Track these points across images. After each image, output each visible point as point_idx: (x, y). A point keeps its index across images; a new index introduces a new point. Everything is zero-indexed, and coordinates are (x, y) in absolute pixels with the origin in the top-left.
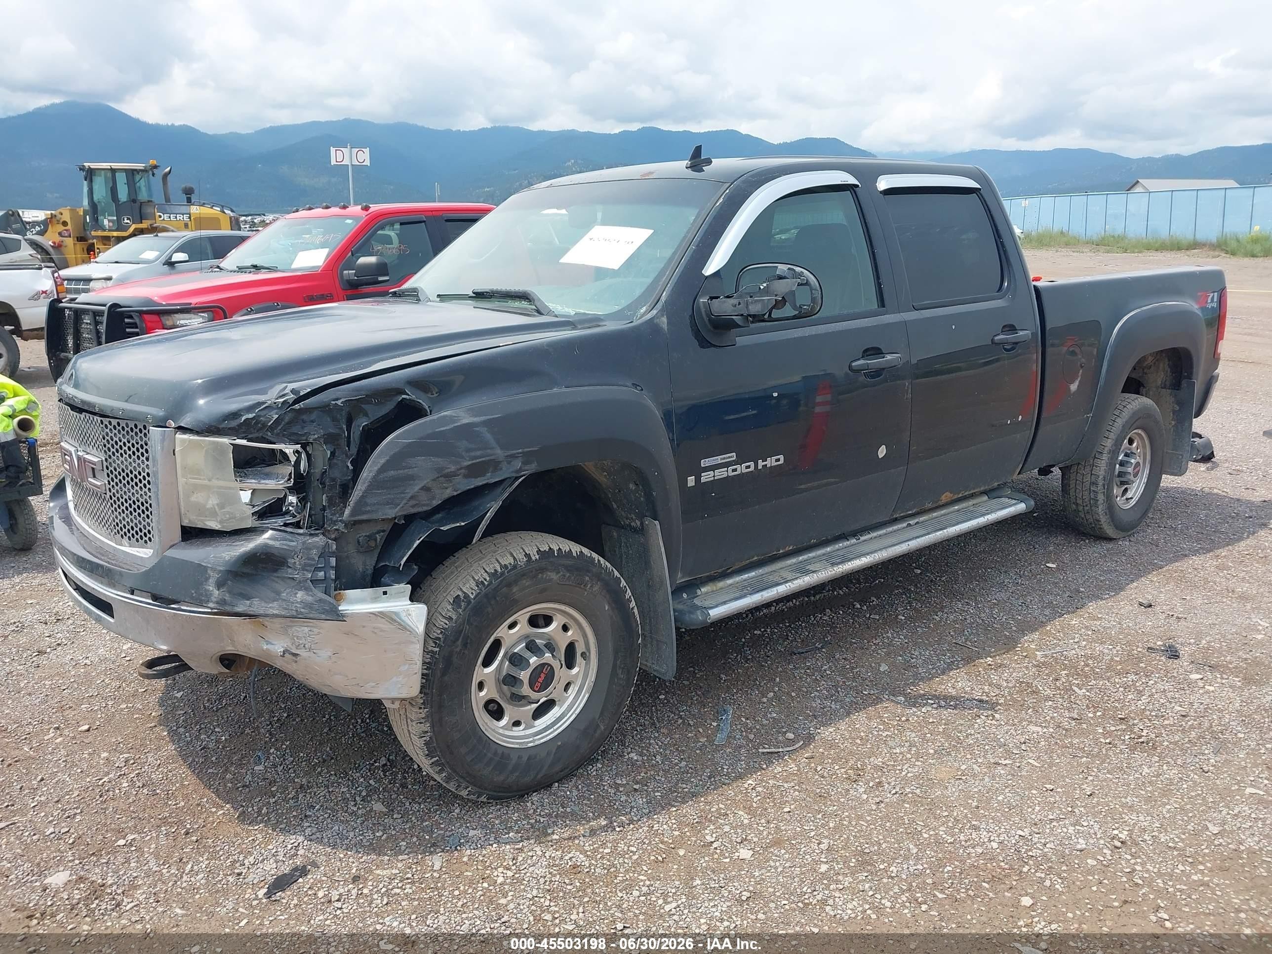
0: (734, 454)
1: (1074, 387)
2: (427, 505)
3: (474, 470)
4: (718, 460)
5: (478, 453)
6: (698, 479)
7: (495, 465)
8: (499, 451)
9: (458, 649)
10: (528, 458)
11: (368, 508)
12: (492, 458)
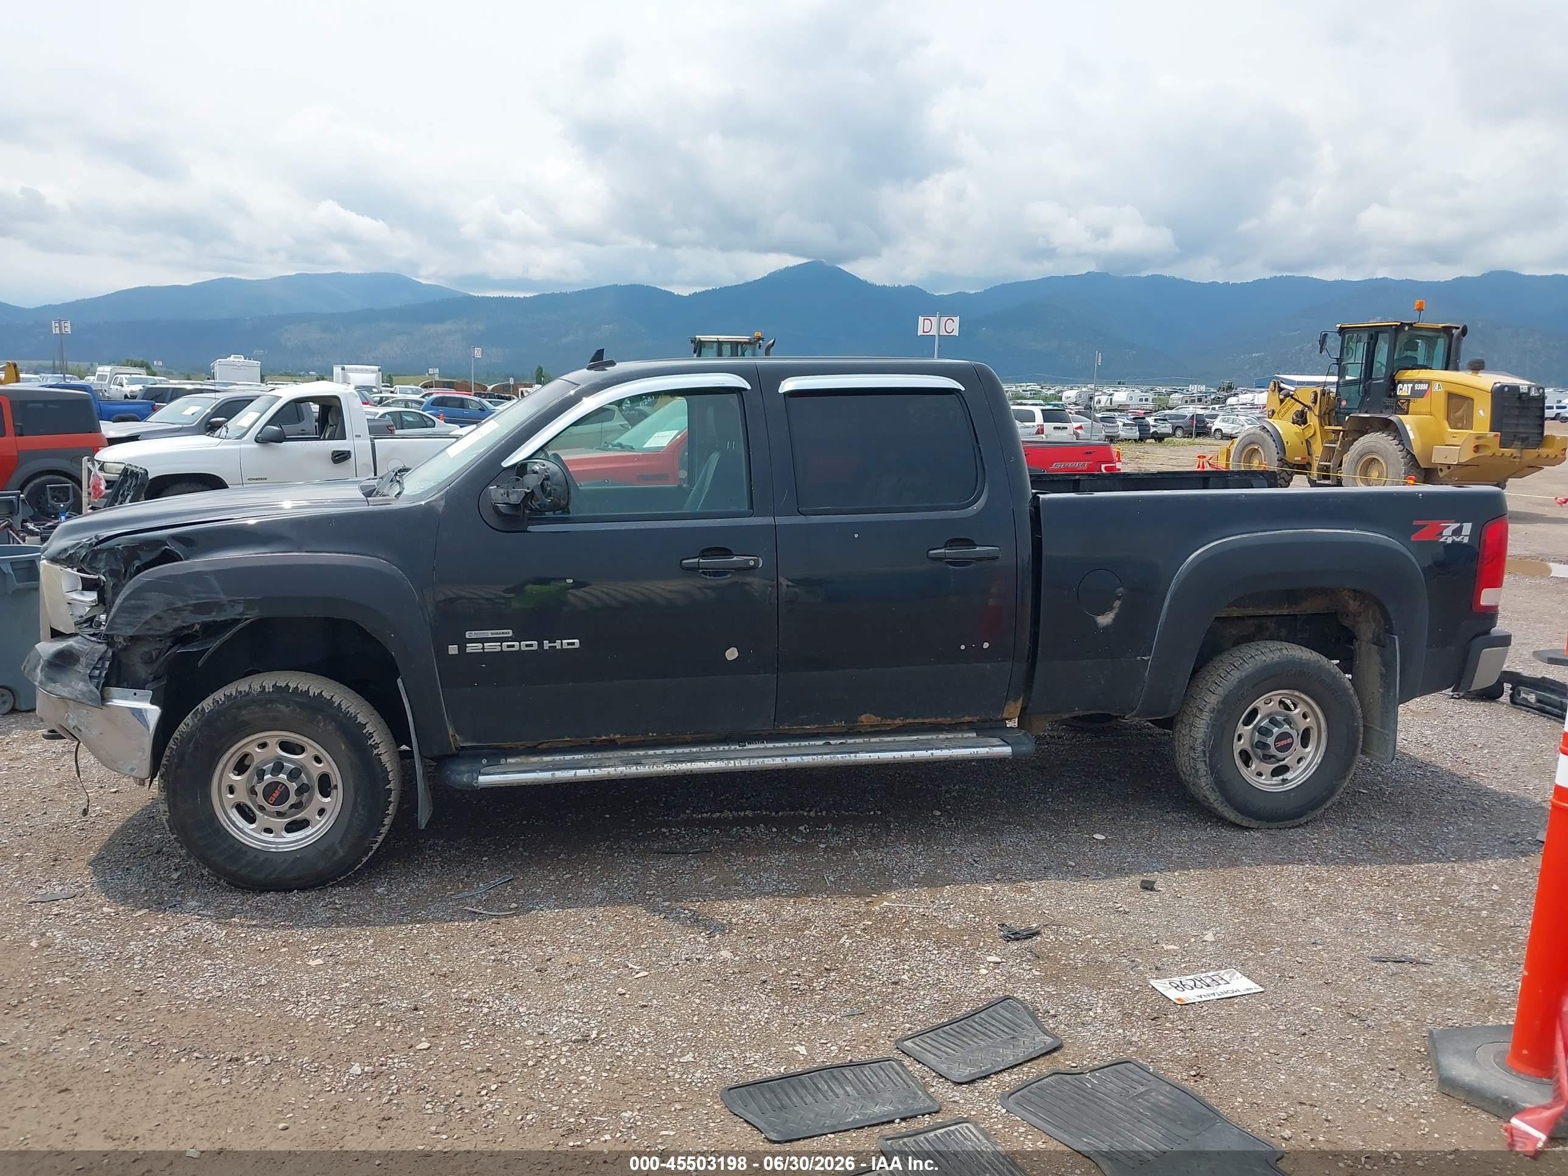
0: (511, 631)
1: (1105, 620)
2: (160, 630)
3: (199, 608)
4: (489, 634)
5: (204, 595)
6: (462, 649)
7: (219, 606)
8: (222, 596)
9: (190, 751)
10: (250, 604)
11: (116, 626)
12: (216, 600)
